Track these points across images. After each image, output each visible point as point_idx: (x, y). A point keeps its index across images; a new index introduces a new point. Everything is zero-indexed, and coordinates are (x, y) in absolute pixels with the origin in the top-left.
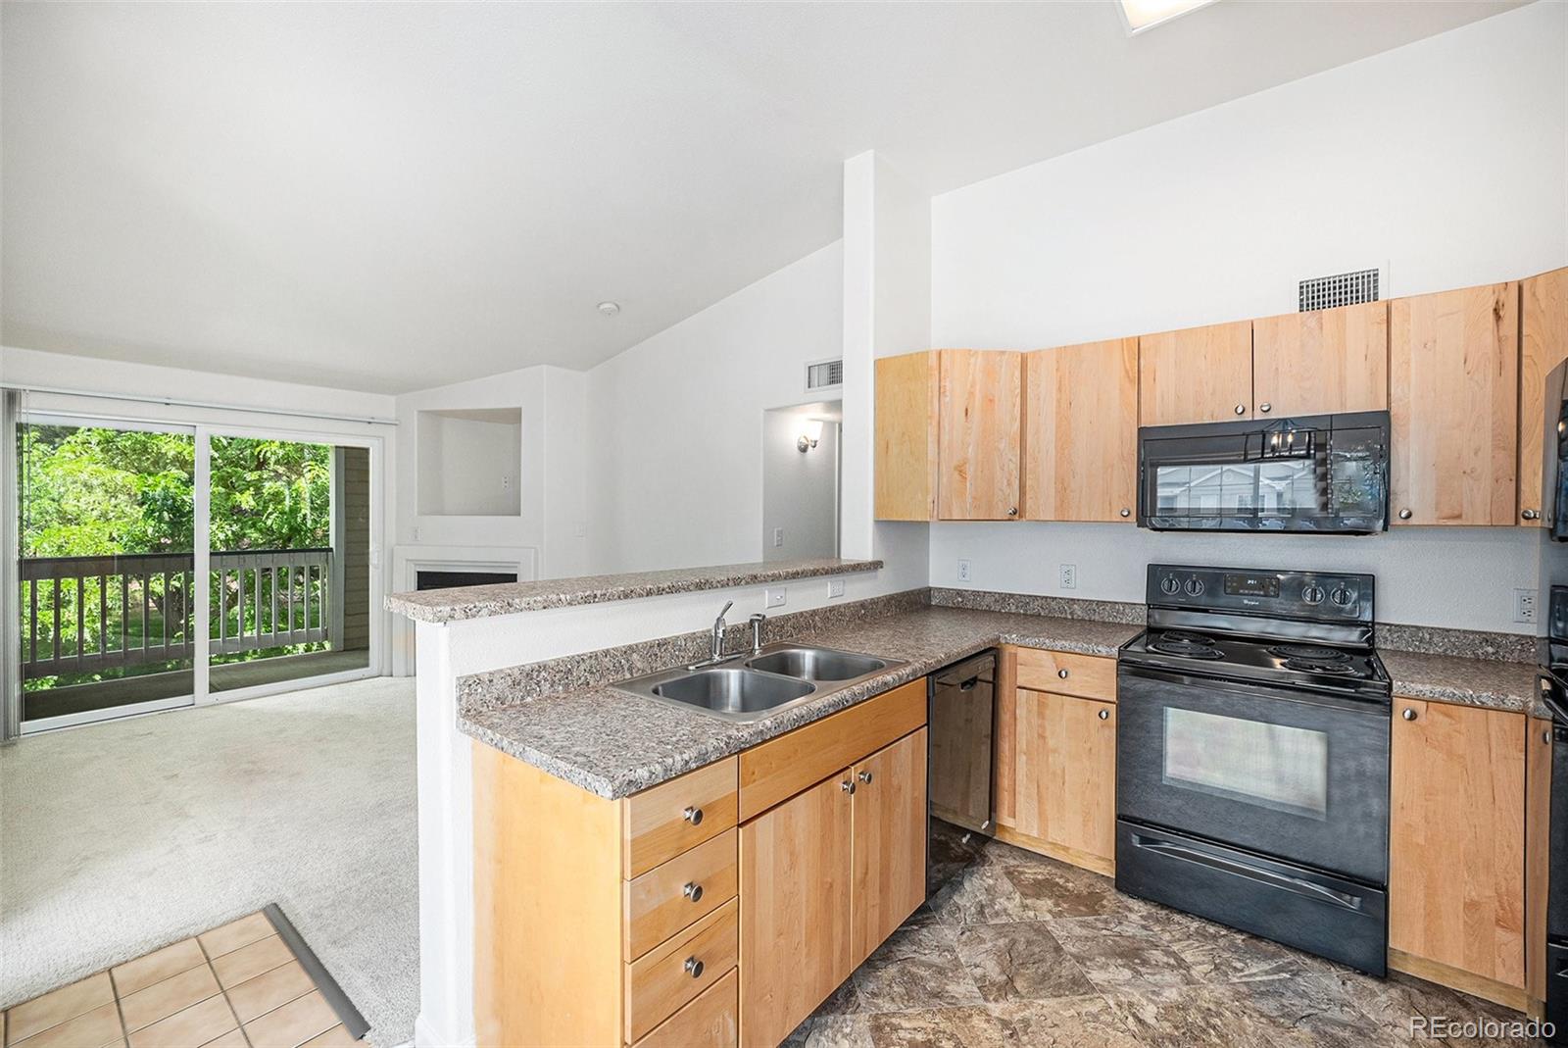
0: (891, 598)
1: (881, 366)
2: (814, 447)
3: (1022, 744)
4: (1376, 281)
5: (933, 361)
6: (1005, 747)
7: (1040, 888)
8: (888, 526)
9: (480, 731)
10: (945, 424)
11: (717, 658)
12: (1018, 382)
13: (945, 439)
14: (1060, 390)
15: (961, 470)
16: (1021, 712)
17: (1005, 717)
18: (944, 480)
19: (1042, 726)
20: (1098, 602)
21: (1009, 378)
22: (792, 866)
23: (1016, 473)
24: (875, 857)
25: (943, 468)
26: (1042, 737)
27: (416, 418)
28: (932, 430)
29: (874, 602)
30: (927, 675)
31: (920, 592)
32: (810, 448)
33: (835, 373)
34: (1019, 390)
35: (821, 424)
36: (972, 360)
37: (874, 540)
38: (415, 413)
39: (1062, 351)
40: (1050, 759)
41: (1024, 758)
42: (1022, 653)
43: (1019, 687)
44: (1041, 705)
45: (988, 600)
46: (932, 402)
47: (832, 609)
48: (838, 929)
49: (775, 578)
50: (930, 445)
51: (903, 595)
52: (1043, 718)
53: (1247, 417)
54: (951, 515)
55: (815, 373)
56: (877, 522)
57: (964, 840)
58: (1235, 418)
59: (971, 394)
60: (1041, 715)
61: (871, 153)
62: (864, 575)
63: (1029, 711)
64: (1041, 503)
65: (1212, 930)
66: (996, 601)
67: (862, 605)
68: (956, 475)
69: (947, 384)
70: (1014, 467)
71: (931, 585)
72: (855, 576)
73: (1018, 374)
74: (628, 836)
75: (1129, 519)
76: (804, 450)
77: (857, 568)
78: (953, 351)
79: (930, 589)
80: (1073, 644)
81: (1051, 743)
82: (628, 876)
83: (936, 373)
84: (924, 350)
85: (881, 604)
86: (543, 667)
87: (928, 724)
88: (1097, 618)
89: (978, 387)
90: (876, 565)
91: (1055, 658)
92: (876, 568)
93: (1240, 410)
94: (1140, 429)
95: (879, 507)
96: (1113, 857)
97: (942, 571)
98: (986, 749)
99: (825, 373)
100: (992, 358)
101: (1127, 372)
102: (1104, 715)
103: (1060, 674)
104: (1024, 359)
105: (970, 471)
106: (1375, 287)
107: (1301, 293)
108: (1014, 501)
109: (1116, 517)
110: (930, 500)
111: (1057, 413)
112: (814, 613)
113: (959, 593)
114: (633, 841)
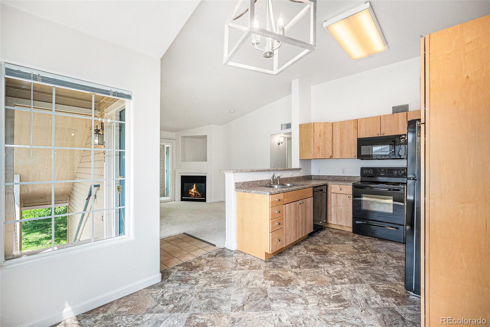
0: (303, 176)
1: (300, 126)
2: (282, 143)
3: (333, 205)
4: (408, 107)
5: (312, 125)
6: (329, 206)
7: (336, 233)
8: (302, 160)
9: (241, 190)
10: (315, 138)
11: (272, 184)
12: (331, 129)
13: (315, 141)
14: (340, 130)
15: (319, 148)
16: (332, 198)
17: (329, 200)
18: (315, 150)
19: (337, 201)
20: (350, 176)
21: (329, 128)
22: (291, 214)
23: (331, 148)
24: (304, 218)
25: (315, 147)
26: (337, 203)
27: (180, 138)
28: (312, 139)
29: (299, 177)
30: (313, 187)
31: (309, 176)
32: (280, 144)
33: (289, 126)
34: (331, 130)
35: (283, 138)
36: (321, 124)
37: (299, 164)
38: (180, 137)
39: (341, 122)
40: (339, 208)
41: (333, 208)
42: (332, 186)
43: (332, 193)
44: (337, 196)
45: (325, 177)
46: (312, 134)
47: (291, 178)
48: (298, 229)
49: (281, 170)
50: (312, 143)
51: (306, 176)
52: (337, 199)
53: (380, 136)
54: (317, 157)
55: (283, 126)
56: (300, 160)
57: (321, 222)
58: (377, 136)
59: (321, 132)
60: (337, 198)
61: (298, 80)
62: (297, 171)
63: (334, 198)
64: (337, 155)
65: (371, 238)
66: (327, 177)
67: (297, 177)
68: (318, 149)
69: (316, 130)
70: (330, 147)
71: (312, 174)
72: (296, 171)
73: (331, 127)
74: (270, 201)
75: (355, 157)
76: (279, 144)
77: (296, 169)
78: (317, 123)
79: (312, 175)
80: (343, 183)
81: (339, 204)
82: (271, 207)
83: (313, 127)
84: (310, 122)
85: (301, 178)
86: (246, 182)
87: (313, 197)
88: (350, 180)
89: (322, 130)
90: (300, 169)
91: (339, 186)
92: (300, 170)
93: (378, 134)
94: (357, 138)
95: (300, 156)
96: (352, 227)
97: (314, 171)
98: (325, 207)
99: (285, 126)
100: (326, 124)
101: (355, 126)
102: (349, 197)
103: (340, 189)
104: (332, 123)
105: (321, 148)
106: (408, 108)
107: (393, 109)
108: (331, 154)
109: (353, 157)
110: (312, 154)
111: (340, 135)
112: (288, 178)
113: (318, 176)
114: (271, 202)
